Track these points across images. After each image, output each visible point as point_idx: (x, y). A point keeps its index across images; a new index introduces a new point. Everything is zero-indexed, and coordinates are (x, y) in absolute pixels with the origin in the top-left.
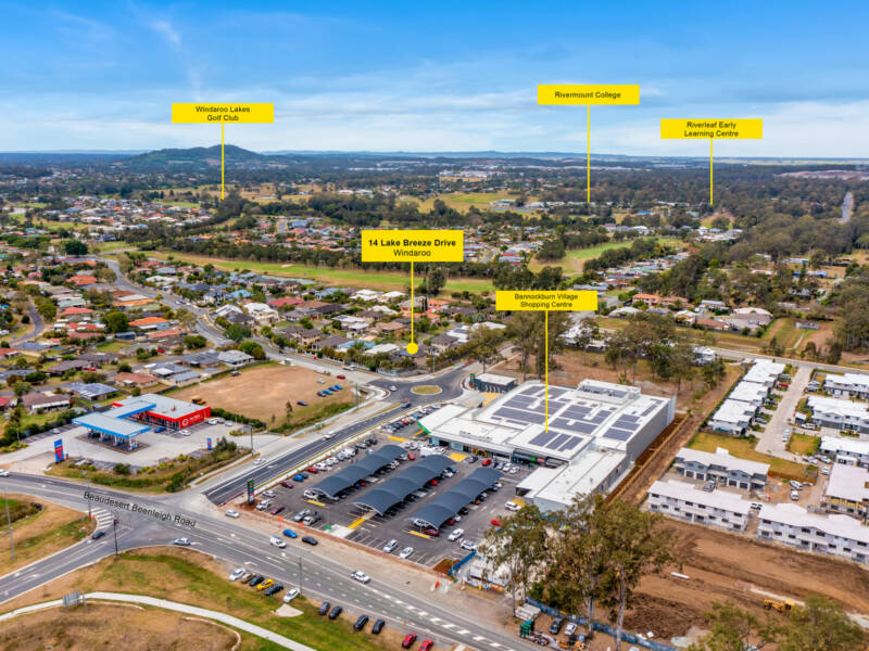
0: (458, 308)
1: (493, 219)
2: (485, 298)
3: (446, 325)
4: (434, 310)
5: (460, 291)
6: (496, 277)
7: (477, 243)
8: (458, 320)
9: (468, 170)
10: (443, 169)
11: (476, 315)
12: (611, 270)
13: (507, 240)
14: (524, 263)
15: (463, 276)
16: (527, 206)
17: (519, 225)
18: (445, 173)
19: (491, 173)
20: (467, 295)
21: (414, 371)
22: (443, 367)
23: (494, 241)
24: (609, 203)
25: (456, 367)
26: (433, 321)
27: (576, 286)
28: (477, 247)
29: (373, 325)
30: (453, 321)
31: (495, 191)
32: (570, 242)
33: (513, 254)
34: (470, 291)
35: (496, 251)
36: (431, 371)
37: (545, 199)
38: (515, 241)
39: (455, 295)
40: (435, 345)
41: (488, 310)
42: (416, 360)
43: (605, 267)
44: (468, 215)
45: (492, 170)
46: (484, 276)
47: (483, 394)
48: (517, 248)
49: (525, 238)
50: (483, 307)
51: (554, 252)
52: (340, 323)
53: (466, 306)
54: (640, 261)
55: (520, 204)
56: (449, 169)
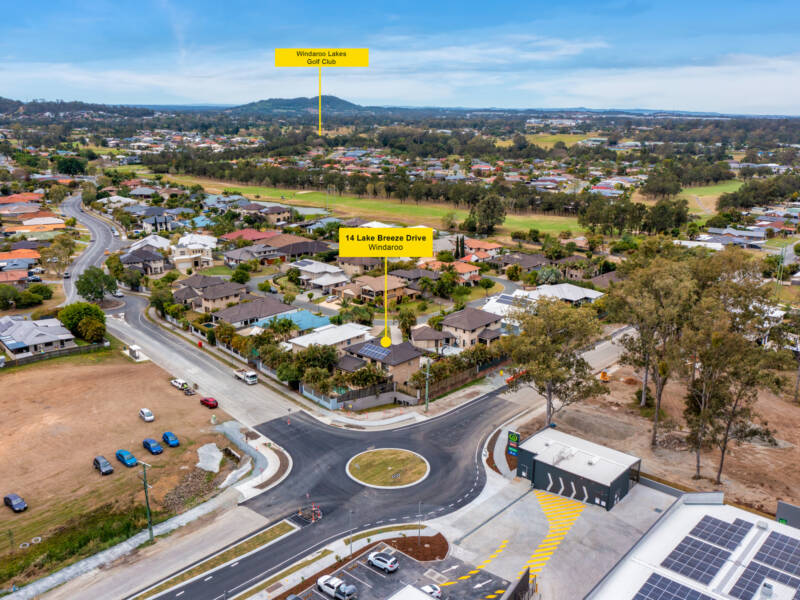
0: (516, 256)
1: (581, 153)
2: (565, 242)
3: (488, 285)
4: (474, 258)
5: (526, 230)
6: (583, 212)
7: (559, 175)
8: (513, 276)
9: (556, 118)
10: (530, 118)
11: (545, 269)
12: (757, 211)
13: (598, 173)
14: (625, 199)
15: (534, 211)
16: (621, 145)
17: (614, 160)
18: (533, 120)
19: (580, 121)
20: (535, 236)
21: (386, 397)
22: (455, 388)
23: (582, 174)
24: (719, 144)
25: (484, 389)
26: (466, 277)
27: (711, 229)
28: (558, 179)
29: (354, 278)
30: (505, 277)
31: (585, 133)
32: (685, 176)
33: (608, 187)
34: (542, 231)
35: (584, 184)
36: (422, 401)
37: (643, 140)
38: (609, 174)
39: (517, 236)
40: (451, 331)
41: (569, 261)
42: (391, 371)
43: (748, 205)
44: (551, 150)
45: (581, 119)
46: (566, 212)
47: (539, 494)
48: (614, 181)
49: (622, 172)
50: (559, 256)
51: (668, 185)
52: (298, 272)
53: (533, 254)
54: (793, 200)
55: (613, 143)
56: (535, 117)
